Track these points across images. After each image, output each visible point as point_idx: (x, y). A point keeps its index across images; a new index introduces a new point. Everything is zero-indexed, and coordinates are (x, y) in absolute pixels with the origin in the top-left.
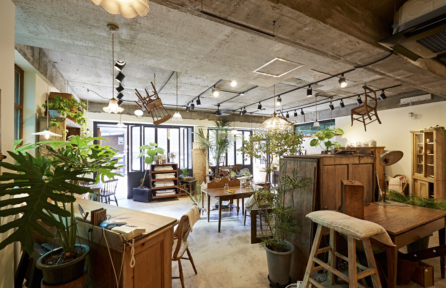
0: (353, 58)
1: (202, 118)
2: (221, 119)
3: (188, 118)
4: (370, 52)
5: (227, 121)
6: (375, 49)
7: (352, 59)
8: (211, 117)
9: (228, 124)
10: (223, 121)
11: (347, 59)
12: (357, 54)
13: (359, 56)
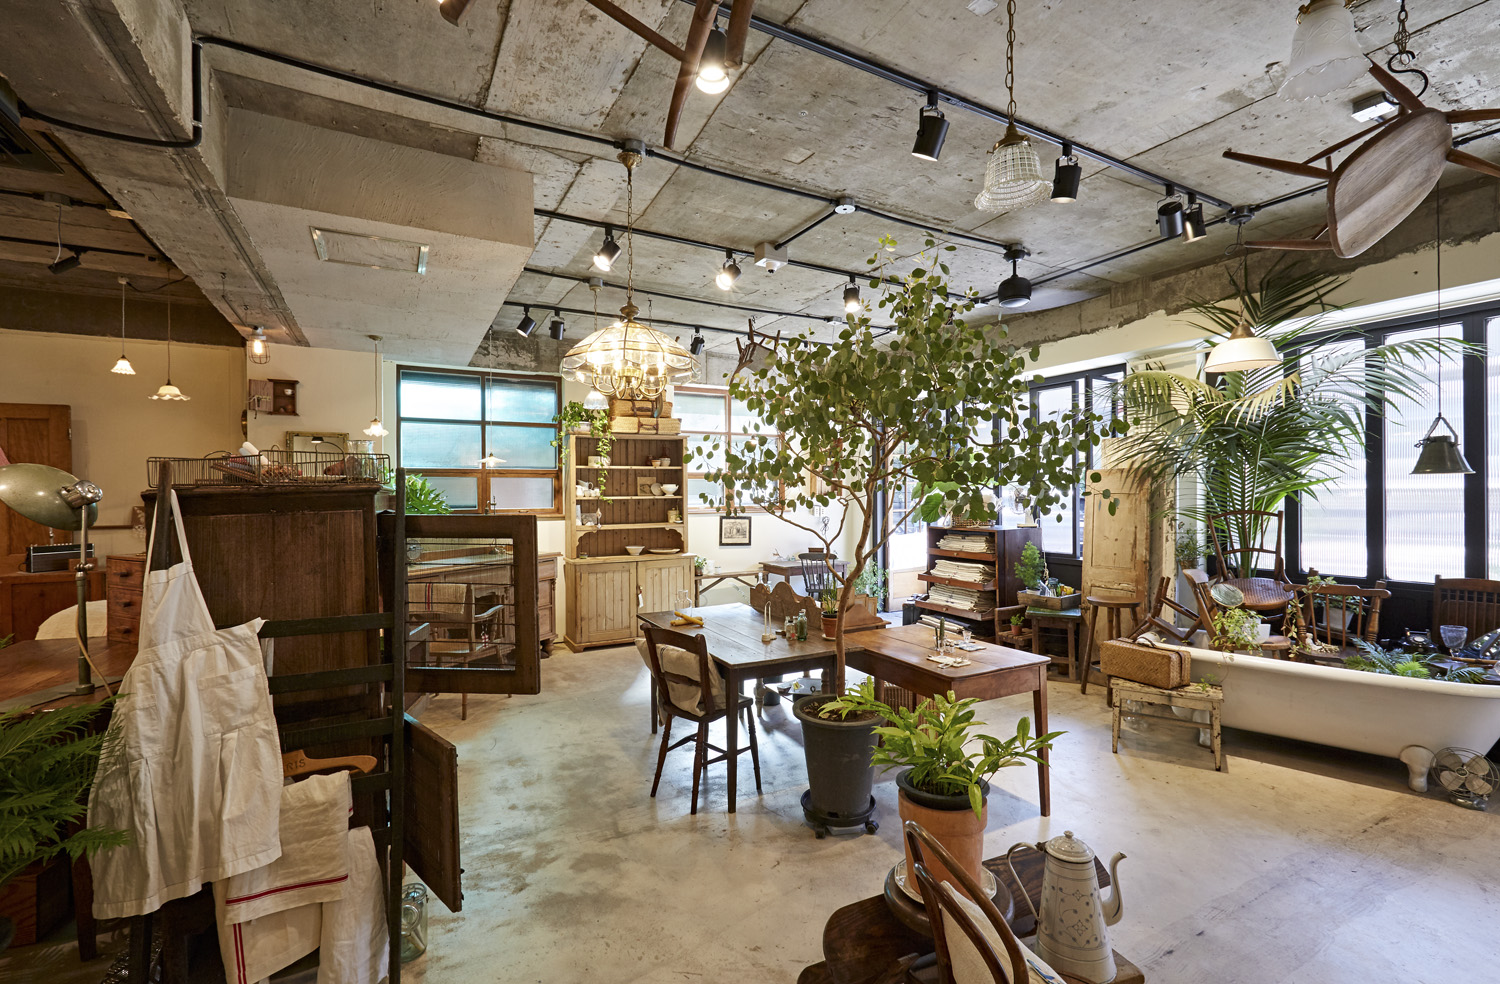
0: (169, 171)
1: (1134, 314)
2: (1256, 280)
3: (1068, 332)
4: (103, 156)
5: (1310, 279)
6: (84, 155)
7: (177, 170)
8: (1182, 294)
9: (1314, 295)
10: (1264, 286)
11: (188, 177)
12: (145, 173)
13: (146, 166)
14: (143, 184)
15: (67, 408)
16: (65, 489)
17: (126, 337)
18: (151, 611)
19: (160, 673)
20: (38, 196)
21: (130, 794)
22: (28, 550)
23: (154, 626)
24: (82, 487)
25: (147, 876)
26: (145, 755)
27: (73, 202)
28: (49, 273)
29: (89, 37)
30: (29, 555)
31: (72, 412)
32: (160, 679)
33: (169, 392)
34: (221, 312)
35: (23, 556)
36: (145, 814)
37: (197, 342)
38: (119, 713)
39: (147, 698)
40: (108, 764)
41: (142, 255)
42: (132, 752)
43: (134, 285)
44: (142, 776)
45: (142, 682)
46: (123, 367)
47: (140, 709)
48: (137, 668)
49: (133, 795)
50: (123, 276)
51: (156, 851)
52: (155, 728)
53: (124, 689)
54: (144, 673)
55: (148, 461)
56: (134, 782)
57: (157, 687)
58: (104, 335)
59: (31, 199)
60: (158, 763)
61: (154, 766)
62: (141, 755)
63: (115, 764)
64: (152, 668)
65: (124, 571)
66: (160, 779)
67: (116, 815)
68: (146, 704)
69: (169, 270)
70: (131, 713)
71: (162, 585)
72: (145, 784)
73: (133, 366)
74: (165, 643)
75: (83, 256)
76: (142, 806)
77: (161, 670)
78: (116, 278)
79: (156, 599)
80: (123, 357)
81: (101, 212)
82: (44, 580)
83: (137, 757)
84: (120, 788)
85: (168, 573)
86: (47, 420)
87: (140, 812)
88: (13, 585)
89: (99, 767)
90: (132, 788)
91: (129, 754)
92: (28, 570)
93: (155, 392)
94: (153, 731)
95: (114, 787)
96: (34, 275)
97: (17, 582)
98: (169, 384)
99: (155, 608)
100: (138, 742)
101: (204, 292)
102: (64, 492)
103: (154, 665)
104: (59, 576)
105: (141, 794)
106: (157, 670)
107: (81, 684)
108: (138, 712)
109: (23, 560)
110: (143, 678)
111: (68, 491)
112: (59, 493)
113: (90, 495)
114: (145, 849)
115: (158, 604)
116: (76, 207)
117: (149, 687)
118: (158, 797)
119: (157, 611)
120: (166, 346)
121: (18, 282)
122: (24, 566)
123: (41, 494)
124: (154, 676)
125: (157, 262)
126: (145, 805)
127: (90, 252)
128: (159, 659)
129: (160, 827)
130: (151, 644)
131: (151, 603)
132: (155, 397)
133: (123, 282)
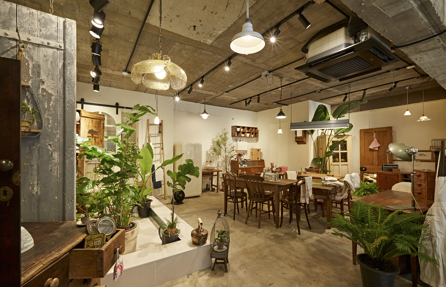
0: (435, 44)
4: (413, 50)
6: (408, 52)
7: (439, 42)
14: (425, 53)
15: (391, 127)
16: (407, 149)
17: (408, 104)
18: (439, 190)
19: (443, 211)
20: (388, 71)
21: (433, 248)
22: (383, 165)
23: (440, 195)
24: (412, 149)
25: (440, 278)
26: (438, 237)
27: (397, 69)
28: (389, 91)
29: (418, 14)
30: (383, 167)
31: (393, 128)
32: (443, 213)
33: (423, 118)
34: (443, 87)
35: (382, 167)
36: (438, 256)
37: (431, 100)
38: (427, 220)
39: (438, 218)
40: (425, 234)
41: (415, 78)
42: (433, 234)
43: (411, 88)
44: (437, 243)
45: (437, 212)
46: (408, 113)
47: (436, 221)
48: (434, 208)
49: (434, 248)
50: (407, 86)
51: (443, 271)
52: (442, 229)
53: (429, 213)
54: (437, 210)
55: (432, 140)
56: (434, 244)
57: (442, 215)
58: (401, 105)
59: (387, 73)
60: (443, 241)
61: (442, 242)
62: (436, 236)
63: (427, 235)
64: (440, 209)
65: (418, 175)
66: (443, 247)
67: (428, 252)
68: (438, 220)
69: (423, 79)
70: (432, 221)
71: (443, 182)
72: (438, 247)
73: (410, 112)
74: (444, 201)
75: (397, 84)
76: (437, 253)
77: (443, 210)
78: (405, 87)
79: (441, 186)
80: (407, 110)
81: (405, 69)
82: (387, 174)
83: (435, 236)
84: (429, 243)
85: (445, 178)
86: (387, 131)
87: (437, 255)
88: (379, 174)
89: (422, 235)
90: (434, 246)
91: (432, 234)
92: (383, 171)
93: (419, 119)
94: (441, 230)
95: (427, 243)
96: (384, 93)
97: (380, 173)
98: (423, 116)
99: (440, 189)
100: (435, 232)
101: (438, 82)
102: (407, 150)
103: (441, 208)
104: (390, 173)
105: (437, 249)
106: (442, 210)
107: (412, 207)
108: (435, 222)
109: (381, 168)
110: (437, 211)
111: (408, 150)
112: (406, 151)
113: (414, 151)
114: (439, 268)
115: (442, 188)
116: (398, 70)
117: (439, 215)
118: (443, 253)
119: (441, 190)
120: (423, 104)
121: (380, 96)
122: (382, 169)
123: (400, 151)
124: (441, 212)
125: (419, 78)
126: (438, 253)
127: (399, 82)
128: (442, 206)
129: (444, 264)
130: (439, 201)
131: (439, 187)
132: (419, 121)
133: (407, 88)
